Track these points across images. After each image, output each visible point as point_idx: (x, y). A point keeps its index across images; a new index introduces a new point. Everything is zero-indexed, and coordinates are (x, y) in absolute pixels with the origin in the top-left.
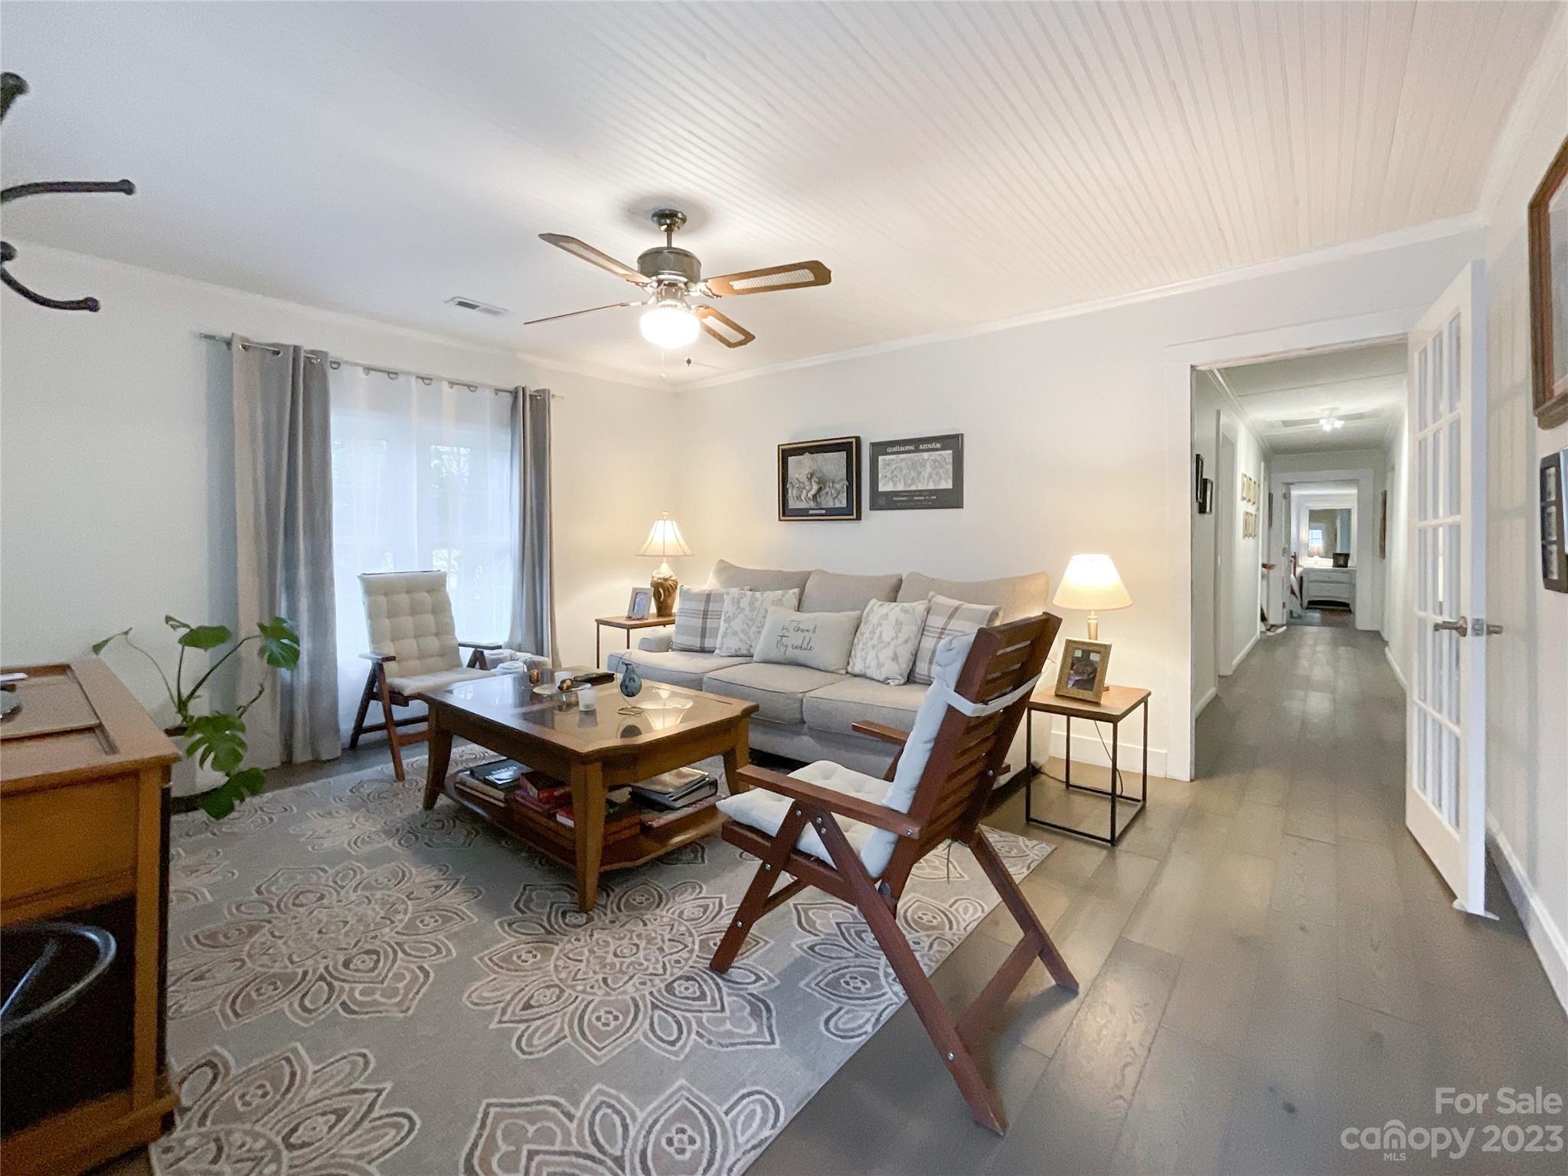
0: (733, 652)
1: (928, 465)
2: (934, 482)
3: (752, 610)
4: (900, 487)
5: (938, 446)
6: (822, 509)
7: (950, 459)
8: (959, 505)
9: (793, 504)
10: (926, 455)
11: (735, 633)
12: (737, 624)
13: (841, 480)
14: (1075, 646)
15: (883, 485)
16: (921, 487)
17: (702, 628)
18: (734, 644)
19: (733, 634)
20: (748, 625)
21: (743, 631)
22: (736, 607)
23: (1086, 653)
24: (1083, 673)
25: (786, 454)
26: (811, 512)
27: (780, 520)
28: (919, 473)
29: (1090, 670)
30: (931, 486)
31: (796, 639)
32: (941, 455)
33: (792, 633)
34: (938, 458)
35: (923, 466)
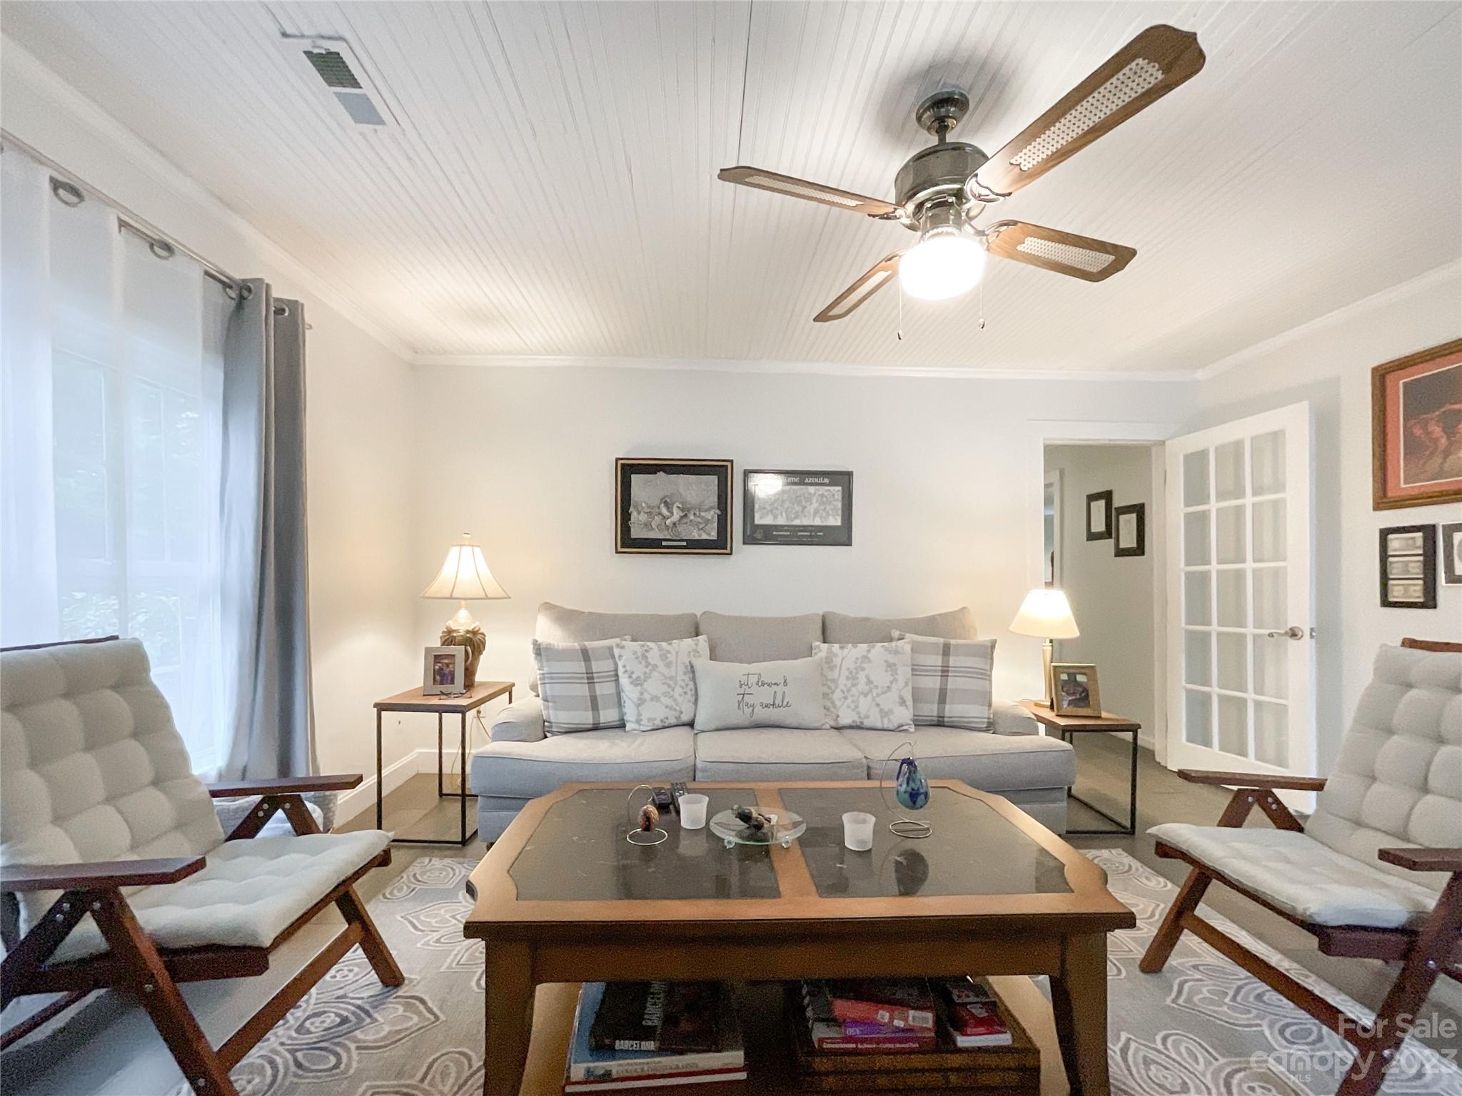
0: (658, 723)
1: (814, 500)
2: (821, 518)
3: (668, 665)
4: (781, 521)
5: (826, 480)
6: (683, 540)
7: (839, 496)
8: (848, 543)
9: (636, 533)
10: (812, 489)
11: (655, 698)
12: (654, 686)
13: (712, 508)
14: (1061, 670)
15: (761, 518)
16: (806, 522)
17: (591, 696)
18: (657, 713)
19: (652, 699)
20: (669, 686)
21: (665, 694)
22: (644, 663)
23: (1072, 676)
24: (1074, 694)
25: (628, 470)
26: (664, 543)
27: (617, 552)
28: (804, 507)
29: (1081, 689)
30: (818, 522)
31: (765, 695)
32: (829, 490)
33: (755, 689)
34: (826, 494)
35: (809, 500)
